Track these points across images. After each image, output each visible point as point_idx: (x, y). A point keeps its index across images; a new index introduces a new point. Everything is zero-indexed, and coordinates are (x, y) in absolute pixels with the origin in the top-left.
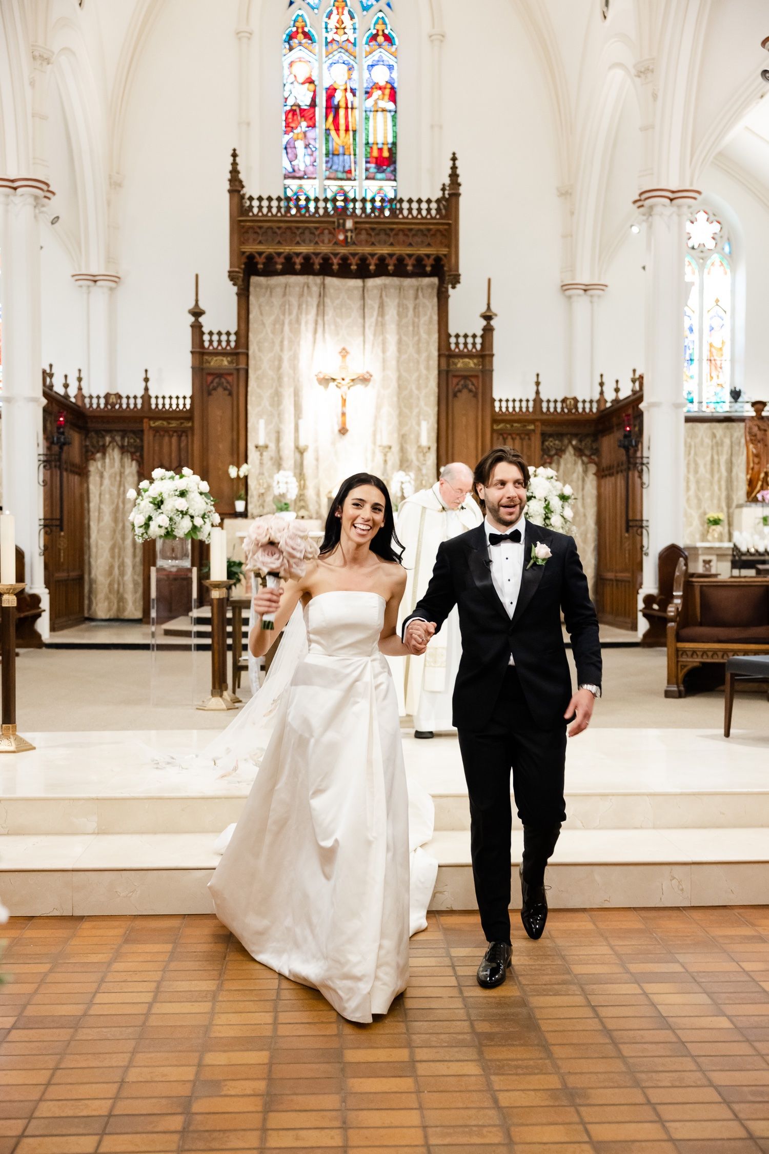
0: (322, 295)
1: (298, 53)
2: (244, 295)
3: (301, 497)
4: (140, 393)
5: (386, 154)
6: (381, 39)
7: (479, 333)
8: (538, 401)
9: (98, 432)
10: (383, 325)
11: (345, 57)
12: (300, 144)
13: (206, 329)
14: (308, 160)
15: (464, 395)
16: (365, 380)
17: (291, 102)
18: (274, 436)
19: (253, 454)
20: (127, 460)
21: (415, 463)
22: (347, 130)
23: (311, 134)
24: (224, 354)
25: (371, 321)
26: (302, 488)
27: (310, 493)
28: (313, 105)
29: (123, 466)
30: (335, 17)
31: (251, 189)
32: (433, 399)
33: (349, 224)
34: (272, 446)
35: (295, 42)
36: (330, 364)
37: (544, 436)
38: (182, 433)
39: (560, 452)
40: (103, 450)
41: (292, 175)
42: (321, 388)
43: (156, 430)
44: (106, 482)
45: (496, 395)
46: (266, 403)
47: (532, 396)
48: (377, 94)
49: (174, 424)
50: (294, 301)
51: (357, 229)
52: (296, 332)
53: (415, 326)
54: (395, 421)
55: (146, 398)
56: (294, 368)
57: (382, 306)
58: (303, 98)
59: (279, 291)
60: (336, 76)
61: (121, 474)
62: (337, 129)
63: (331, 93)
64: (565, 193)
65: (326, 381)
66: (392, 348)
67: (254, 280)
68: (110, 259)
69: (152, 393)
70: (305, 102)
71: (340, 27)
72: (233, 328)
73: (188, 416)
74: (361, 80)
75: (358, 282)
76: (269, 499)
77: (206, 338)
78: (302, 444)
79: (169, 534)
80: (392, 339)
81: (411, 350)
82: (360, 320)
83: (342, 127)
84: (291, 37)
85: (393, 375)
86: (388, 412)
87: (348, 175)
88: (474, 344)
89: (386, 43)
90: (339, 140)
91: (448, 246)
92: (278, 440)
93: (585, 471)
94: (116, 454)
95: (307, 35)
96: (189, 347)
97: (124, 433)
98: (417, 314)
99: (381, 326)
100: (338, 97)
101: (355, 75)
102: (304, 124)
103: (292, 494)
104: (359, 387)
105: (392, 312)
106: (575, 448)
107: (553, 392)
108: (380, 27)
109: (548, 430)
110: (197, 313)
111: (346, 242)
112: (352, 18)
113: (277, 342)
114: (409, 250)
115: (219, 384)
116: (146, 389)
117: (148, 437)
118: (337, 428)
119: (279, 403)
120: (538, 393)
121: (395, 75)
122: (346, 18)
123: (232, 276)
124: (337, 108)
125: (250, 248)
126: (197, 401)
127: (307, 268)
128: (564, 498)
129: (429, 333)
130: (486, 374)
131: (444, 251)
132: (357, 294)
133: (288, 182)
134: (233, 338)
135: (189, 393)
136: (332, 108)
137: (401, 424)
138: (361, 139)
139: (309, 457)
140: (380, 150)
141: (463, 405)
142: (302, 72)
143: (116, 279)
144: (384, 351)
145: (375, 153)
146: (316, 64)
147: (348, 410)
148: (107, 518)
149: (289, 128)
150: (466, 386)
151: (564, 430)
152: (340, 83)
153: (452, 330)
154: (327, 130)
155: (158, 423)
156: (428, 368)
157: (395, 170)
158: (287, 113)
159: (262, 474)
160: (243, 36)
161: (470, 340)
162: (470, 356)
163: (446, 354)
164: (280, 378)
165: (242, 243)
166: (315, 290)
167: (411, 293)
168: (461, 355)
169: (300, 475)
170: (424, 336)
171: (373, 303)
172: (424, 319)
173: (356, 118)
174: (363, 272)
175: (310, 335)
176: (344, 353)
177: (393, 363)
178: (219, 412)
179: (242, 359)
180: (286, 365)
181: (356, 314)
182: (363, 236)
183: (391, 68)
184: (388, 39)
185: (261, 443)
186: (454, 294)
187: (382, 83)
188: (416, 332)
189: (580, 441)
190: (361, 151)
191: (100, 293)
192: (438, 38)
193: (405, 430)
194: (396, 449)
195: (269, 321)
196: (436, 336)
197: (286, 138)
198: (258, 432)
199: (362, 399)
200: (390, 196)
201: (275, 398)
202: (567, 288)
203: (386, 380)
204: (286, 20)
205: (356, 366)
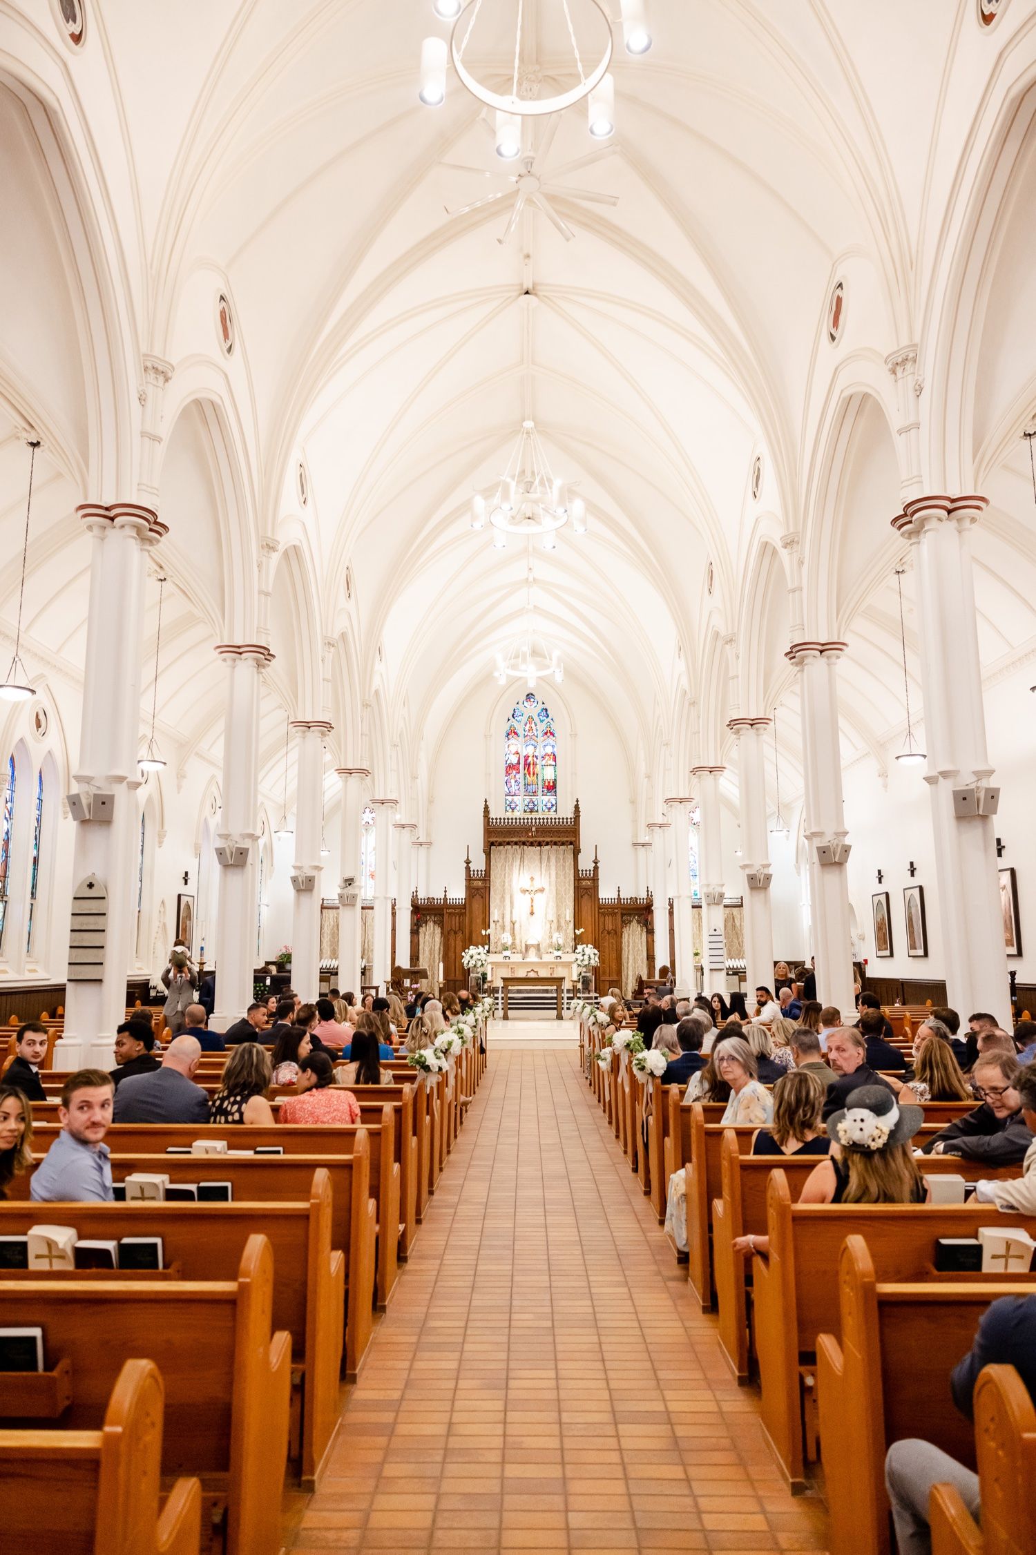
0: (522, 854)
1: (511, 742)
2: (488, 854)
3: (513, 943)
4: (443, 897)
5: (551, 784)
6: (549, 734)
7: (592, 869)
8: (619, 899)
9: (424, 915)
10: (549, 866)
11: (533, 742)
12: (513, 781)
13: (472, 869)
14: (517, 788)
15: (586, 897)
16: (542, 890)
17: (508, 762)
18: (501, 916)
19: (492, 924)
20: (436, 927)
21: (564, 927)
22: (534, 774)
23: (518, 776)
24: (480, 880)
25: (544, 865)
26: (514, 939)
27: (517, 942)
28: (519, 763)
29: (434, 930)
30: (528, 725)
31: (492, 815)
32: (572, 899)
33: (534, 829)
34: (501, 921)
35: (510, 737)
36: (526, 884)
37: (623, 915)
38: (461, 915)
39: (630, 922)
40: (426, 922)
41: (509, 795)
42: (522, 895)
43: (450, 914)
44: (427, 937)
45: (600, 897)
46: (498, 901)
47: (616, 897)
48: (547, 758)
49: (457, 910)
50: (510, 856)
51: (537, 831)
52: (511, 870)
53: (564, 867)
54: (555, 909)
55: (445, 899)
56: (510, 886)
57: (549, 858)
58: (514, 760)
59: (503, 852)
60: (530, 751)
61: (434, 933)
62: (529, 774)
63: (526, 758)
64: (633, 802)
65: (524, 891)
66: (553, 876)
67: (492, 847)
68: (428, 835)
69: (448, 897)
70: (515, 761)
71: (531, 729)
72: (484, 869)
73: (464, 907)
74: (540, 752)
75: (539, 848)
76: (499, 944)
77: (472, 873)
78: (514, 920)
79: (475, 966)
80: (553, 873)
81: (562, 877)
82: (539, 864)
83: (532, 773)
84: (508, 735)
85: (554, 889)
86: (552, 905)
87: (535, 793)
88: (590, 874)
89: (551, 736)
90: (529, 779)
91: (575, 837)
92: (503, 918)
93: (642, 930)
94: (432, 924)
95: (515, 733)
96: (464, 876)
97: (435, 915)
98: (564, 862)
99: (548, 866)
100: (530, 759)
101: (538, 750)
102: (514, 772)
103: (510, 943)
104: (539, 894)
105: (553, 861)
106: (637, 921)
107: (626, 895)
108: (549, 729)
109: (625, 912)
110: (468, 862)
111: (532, 836)
112: (536, 725)
113: (503, 874)
114: (559, 839)
115: (478, 893)
116: (445, 895)
117: (446, 917)
118: (529, 912)
119: (504, 901)
120: (619, 895)
121: (555, 749)
122: (533, 725)
123: (484, 851)
124: (529, 765)
125: (492, 840)
126: (467, 902)
127: (516, 843)
128: (595, 954)
129: (570, 870)
130: (595, 888)
131: (573, 839)
132: (538, 853)
133: (507, 797)
134: (483, 873)
135: (464, 897)
136: (527, 765)
137: (557, 910)
138: (540, 778)
139: (517, 926)
140: (549, 782)
141: (585, 899)
142: (513, 749)
143: (430, 844)
144: (550, 878)
145: (547, 784)
146: (519, 746)
147: (534, 905)
148: (427, 953)
149: (507, 773)
150: (586, 893)
151: (632, 912)
152: (531, 754)
153: (580, 868)
154: (525, 774)
155: (450, 911)
156: (569, 885)
157: (555, 792)
158: (507, 768)
159: (496, 933)
160: (487, 737)
161: (588, 872)
162: (589, 880)
163: (578, 878)
164: (504, 890)
165: (489, 837)
166: (519, 851)
167: (562, 852)
168: (584, 879)
169: (513, 934)
170: (568, 871)
171: (545, 857)
172: (567, 864)
173: (538, 769)
174: (540, 844)
175: (517, 871)
176: (532, 879)
177: (553, 883)
178: (477, 906)
179: (488, 882)
180: (507, 884)
181: (537, 862)
182: (539, 834)
183: (553, 746)
184: (552, 734)
185: (496, 920)
186: (580, 856)
187: (549, 753)
188: (564, 869)
189: (639, 917)
190: (540, 783)
191: (423, 849)
192: (574, 735)
193: (559, 912)
194: (555, 921)
195: (499, 865)
196: (572, 870)
197: (506, 778)
198: (495, 914)
199: (540, 899)
200: (554, 803)
201: (503, 898)
202: (635, 845)
203: (550, 890)
204: (506, 727)
205: (538, 884)
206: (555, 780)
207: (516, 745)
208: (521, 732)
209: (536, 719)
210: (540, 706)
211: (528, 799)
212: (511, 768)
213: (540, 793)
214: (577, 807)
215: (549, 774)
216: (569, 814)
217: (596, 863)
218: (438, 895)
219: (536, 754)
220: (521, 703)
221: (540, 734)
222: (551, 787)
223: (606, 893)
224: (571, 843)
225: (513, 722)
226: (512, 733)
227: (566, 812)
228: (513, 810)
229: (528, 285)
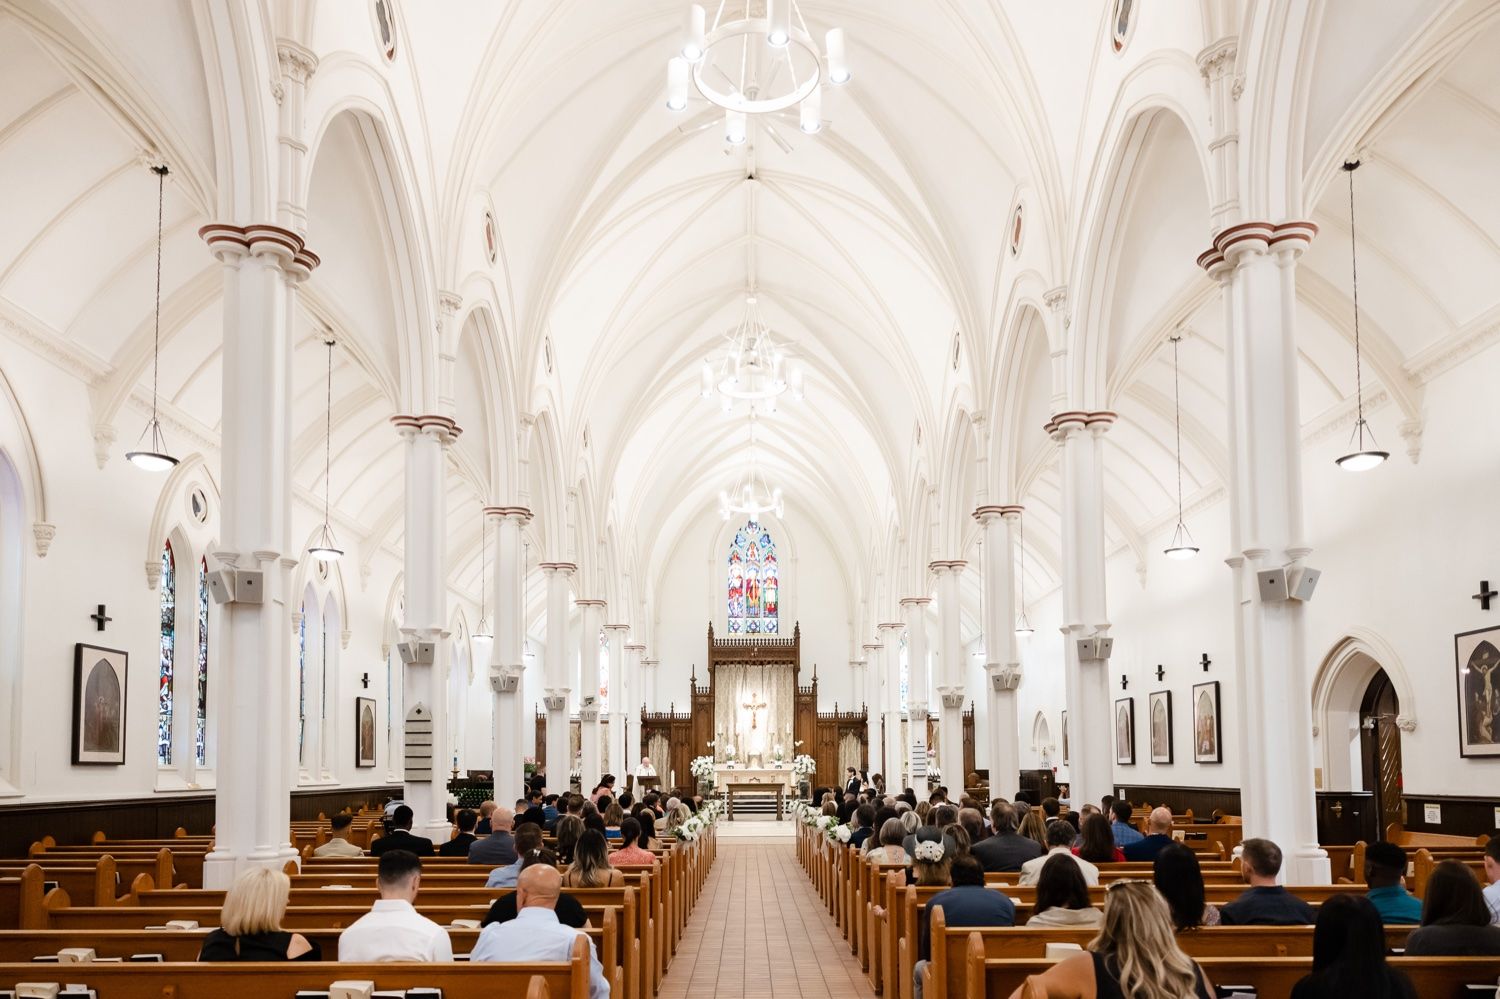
0: (745, 672)
1: (734, 566)
2: (712, 672)
3: (737, 755)
4: (669, 712)
5: (773, 607)
6: (770, 559)
7: (811, 686)
8: (836, 713)
9: (652, 728)
11: (755, 567)
12: (736, 604)
13: (697, 687)
14: (739, 610)
15: (804, 712)
16: (764, 706)
17: (732, 586)
18: (725, 730)
19: (717, 737)
20: (664, 740)
21: (785, 740)
22: (756, 597)
23: (740, 599)
24: (705, 696)
25: (766, 683)
26: (737, 751)
27: (741, 753)
28: (741, 586)
29: (662, 742)
30: (750, 551)
31: (716, 636)
32: (792, 713)
33: (756, 649)
34: (725, 734)
35: (733, 562)
36: (749, 700)
37: (840, 728)
38: (687, 728)
39: (847, 734)
40: (655, 735)
41: (732, 616)
42: (744, 710)
43: (677, 727)
44: (656, 748)
45: (819, 711)
46: (722, 715)
47: (834, 711)
48: (769, 581)
49: (684, 725)
50: (734, 675)
51: (759, 651)
52: (735, 687)
53: (785, 686)
54: (776, 723)
55: (672, 714)
56: (734, 700)
57: (770, 676)
59: (727, 671)
60: (752, 575)
61: (662, 744)
62: (752, 597)
63: (749, 582)
64: (851, 623)
65: (747, 707)
67: (717, 666)
68: (655, 654)
69: (675, 712)
70: (737, 585)
71: (753, 554)
72: (708, 686)
73: (690, 721)
74: (762, 576)
75: (761, 667)
76: (724, 755)
77: (697, 690)
78: (737, 733)
79: (703, 774)
80: (775, 693)
81: (783, 694)
83: (754, 596)
84: (731, 560)
85: (775, 705)
86: (773, 719)
87: (756, 615)
88: (809, 691)
89: (773, 562)
90: (752, 602)
91: (795, 656)
92: (727, 731)
93: (857, 742)
94: (660, 737)
95: (738, 558)
96: (690, 693)
97: (663, 728)
98: (785, 679)
99: (770, 684)
100: (752, 583)
101: (759, 574)
102: (737, 595)
103: (733, 754)
104: (761, 709)
105: (774, 679)
106: (853, 734)
107: (843, 710)
108: (770, 554)
109: (841, 725)
110: (693, 680)
111: (755, 655)
112: (758, 551)
113: (727, 691)
114: (780, 659)
115: (703, 709)
116: (672, 711)
117: (673, 730)
118: (752, 725)
119: (727, 716)
120: (836, 710)
121: (777, 574)
122: (755, 550)
123: (709, 670)
124: (752, 588)
125: (716, 659)
126: (693, 717)
127: (739, 663)
128: (812, 764)
129: (790, 687)
130: (814, 704)
131: (793, 659)
132: (760, 672)
133: (731, 619)
134: (708, 690)
135: (690, 712)
136: (750, 588)
137: (778, 724)
138: (762, 601)
139: (740, 738)
140: (770, 605)
141: (804, 716)
142: (736, 573)
143: (656, 663)
144: (771, 694)
145: (768, 607)
146: (742, 570)
147: (756, 719)
149: (730, 596)
150: (805, 708)
151: (848, 725)
152: (753, 578)
153: (800, 686)
154: (747, 598)
155: (677, 724)
156: (789, 701)
157: (777, 614)
158: (730, 591)
159: (720, 745)
160: (711, 562)
161: (807, 689)
162: (807, 696)
163: (797, 695)
164: (728, 706)
165: (713, 657)
166: (742, 670)
167: (783, 671)
168: (804, 696)
169: (736, 746)
170: (788, 687)
171: (766, 675)
172: (788, 681)
173: (760, 592)
174: (762, 663)
175: (740, 688)
176: (754, 695)
177: (775, 699)
178: (702, 720)
179: (712, 698)
180: (730, 701)
181: (760, 681)
182: (761, 654)
183: (775, 571)
184: (774, 559)
185: (720, 732)
186: (800, 674)
187: (771, 577)
189: (855, 730)
190: (762, 606)
191: (650, 669)
192: (795, 560)
193: (780, 726)
194: (776, 734)
195: (723, 683)
196: (793, 688)
197: (729, 601)
198: (719, 728)
199: (762, 715)
200: (775, 624)
201: (726, 714)
202: (851, 663)
203: (772, 706)
204: (728, 553)
205: (760, 700)
206: (776, 602)
207: (738, 569)
208: (744, 558)
209: (759, 545)
210: (762, 532)
211: (750, 620)
212: (733, 591)
213: (762, 614)
214: (797, 629)
215: (770, 597)
216: (790, 636)
217: (815, 680)
218: (665, 710)
219: (758, 578)
220: (743, 529)
221: (762, 558)
222: (773, 610)
223: (825, 708)
224: (791, 663)
225: (735, 548)
226: (734, 558)
227: (787, 634)
228: (736, 630)
229: (751, 170)
